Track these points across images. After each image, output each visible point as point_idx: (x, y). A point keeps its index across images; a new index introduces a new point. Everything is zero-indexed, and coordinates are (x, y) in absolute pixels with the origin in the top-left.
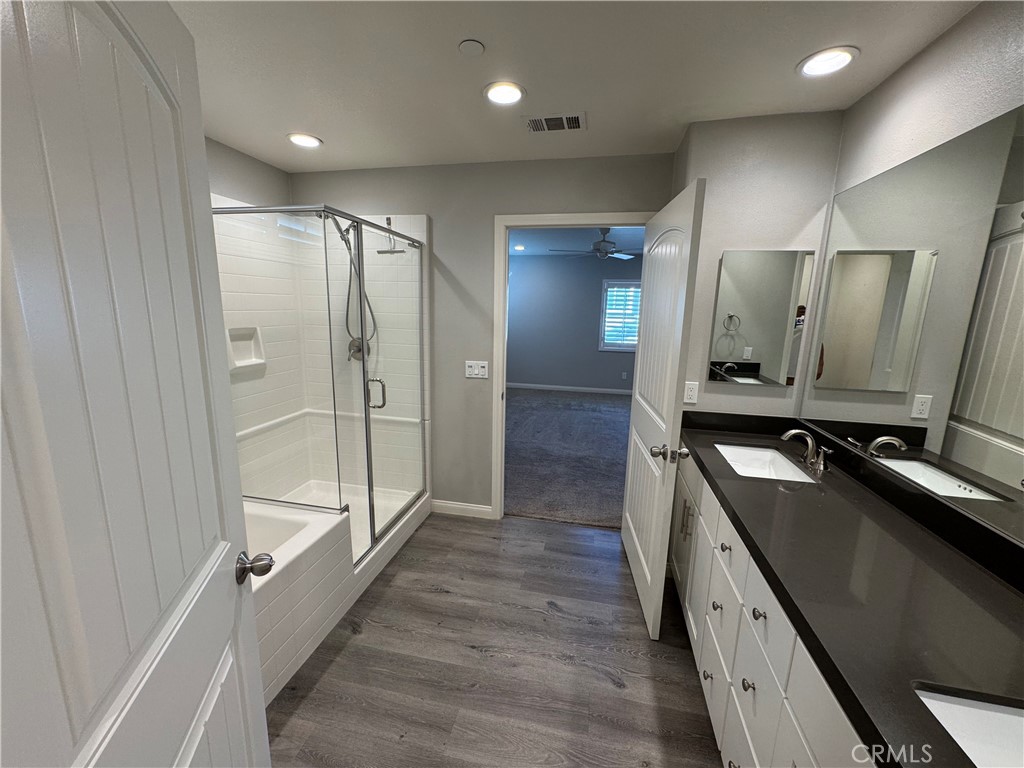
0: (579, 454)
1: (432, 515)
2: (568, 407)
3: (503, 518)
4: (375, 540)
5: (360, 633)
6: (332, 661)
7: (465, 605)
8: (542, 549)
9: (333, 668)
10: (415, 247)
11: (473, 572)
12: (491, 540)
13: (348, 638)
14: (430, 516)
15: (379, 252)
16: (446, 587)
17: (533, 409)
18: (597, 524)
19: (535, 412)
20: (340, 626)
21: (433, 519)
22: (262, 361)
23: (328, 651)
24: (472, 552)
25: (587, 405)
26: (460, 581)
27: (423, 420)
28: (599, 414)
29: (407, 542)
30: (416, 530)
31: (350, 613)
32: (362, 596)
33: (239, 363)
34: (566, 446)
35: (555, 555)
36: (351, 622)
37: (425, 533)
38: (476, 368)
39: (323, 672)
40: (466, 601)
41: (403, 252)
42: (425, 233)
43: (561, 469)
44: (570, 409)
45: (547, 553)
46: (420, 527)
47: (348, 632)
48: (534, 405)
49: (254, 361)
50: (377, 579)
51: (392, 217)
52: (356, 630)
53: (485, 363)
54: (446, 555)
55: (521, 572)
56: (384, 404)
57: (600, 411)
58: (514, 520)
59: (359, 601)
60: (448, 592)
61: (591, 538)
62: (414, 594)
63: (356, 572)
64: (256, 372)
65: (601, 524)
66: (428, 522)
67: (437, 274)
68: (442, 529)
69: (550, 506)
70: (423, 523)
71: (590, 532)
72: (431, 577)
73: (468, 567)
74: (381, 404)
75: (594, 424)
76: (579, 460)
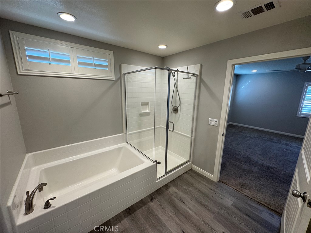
0: (269, 165)
1: (191, 170)
2: (271, 140)
3: (218, 182)
4: (166, 173)
5: (152, 202)
6: (142, 207)
7: (188, 212)
8: (231, 204)
9: (141, 209)
10: (195, 76)
11: (196, 200)
12: (209, 189)
13: (149, 202)
14: (190, 170)
15: (184, 79)
16: (184, 201)
17: (251, 138)
18: (267, 205)
19: (251, 139)
20: (148, 196)
21: (191, 171)
22: (149, 111)
23: (142, 203)
24: (199, 191)
25: (283, 141)
26: (190, 200)
27: (192, 136)
28: (290, 148)
29: (179, 176)
30: (184, 174)
31: (152, 193)
32: (158, 189)
33: (143, 112)
34: (262, 159)
35: (236, 210)
36: (151, 197)
37: (186, 176)
38: (213, 121)
39: (138, 209)
40: (189, 210)
41: (191, 78)
42: (199, 71)
43: (255, 169)
44: (271, 142)
45: (232, 208)
46: (185, 173)
47: (149, 200)
48: (252, 136)
49: (147, 111)
50: (164, 186)
51: (189, 66)
52: (151, 201)
53: (217, 120)
54: (189, 188)
55: (217, 210)
56: (173, 130)
57: (291, 146)
58: (222, 185)
59: (157, 191)
60: (184, 203)
61: (261, 211)
62: (173, 197)
63: (157, 182)
64: (148, 114)
65: (270, 207)
66: (189, 172)
67: (202, 86)
68: (192, 177)
69: (243, 186)
70: (187, 172)
71: (261, 208)
72: (181, 194)
73: (195, 196)
74: (172, 130)
75: (284, 152)
76: (268, 168)
